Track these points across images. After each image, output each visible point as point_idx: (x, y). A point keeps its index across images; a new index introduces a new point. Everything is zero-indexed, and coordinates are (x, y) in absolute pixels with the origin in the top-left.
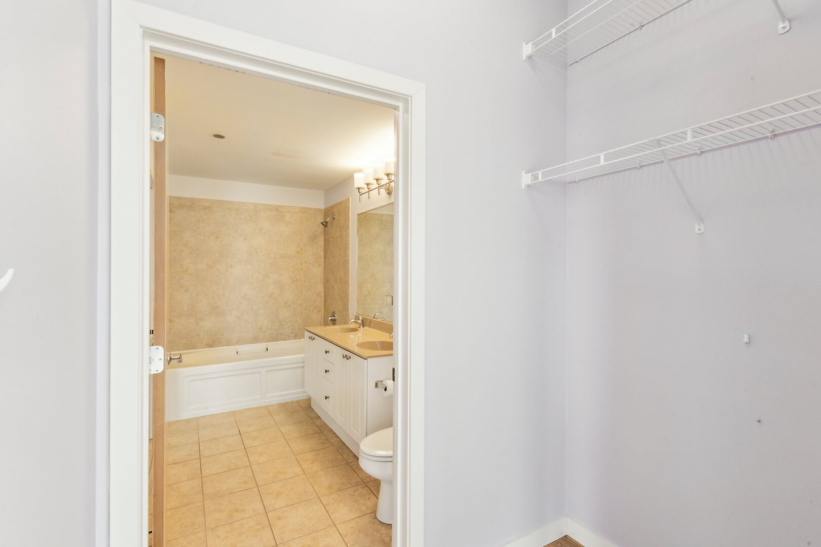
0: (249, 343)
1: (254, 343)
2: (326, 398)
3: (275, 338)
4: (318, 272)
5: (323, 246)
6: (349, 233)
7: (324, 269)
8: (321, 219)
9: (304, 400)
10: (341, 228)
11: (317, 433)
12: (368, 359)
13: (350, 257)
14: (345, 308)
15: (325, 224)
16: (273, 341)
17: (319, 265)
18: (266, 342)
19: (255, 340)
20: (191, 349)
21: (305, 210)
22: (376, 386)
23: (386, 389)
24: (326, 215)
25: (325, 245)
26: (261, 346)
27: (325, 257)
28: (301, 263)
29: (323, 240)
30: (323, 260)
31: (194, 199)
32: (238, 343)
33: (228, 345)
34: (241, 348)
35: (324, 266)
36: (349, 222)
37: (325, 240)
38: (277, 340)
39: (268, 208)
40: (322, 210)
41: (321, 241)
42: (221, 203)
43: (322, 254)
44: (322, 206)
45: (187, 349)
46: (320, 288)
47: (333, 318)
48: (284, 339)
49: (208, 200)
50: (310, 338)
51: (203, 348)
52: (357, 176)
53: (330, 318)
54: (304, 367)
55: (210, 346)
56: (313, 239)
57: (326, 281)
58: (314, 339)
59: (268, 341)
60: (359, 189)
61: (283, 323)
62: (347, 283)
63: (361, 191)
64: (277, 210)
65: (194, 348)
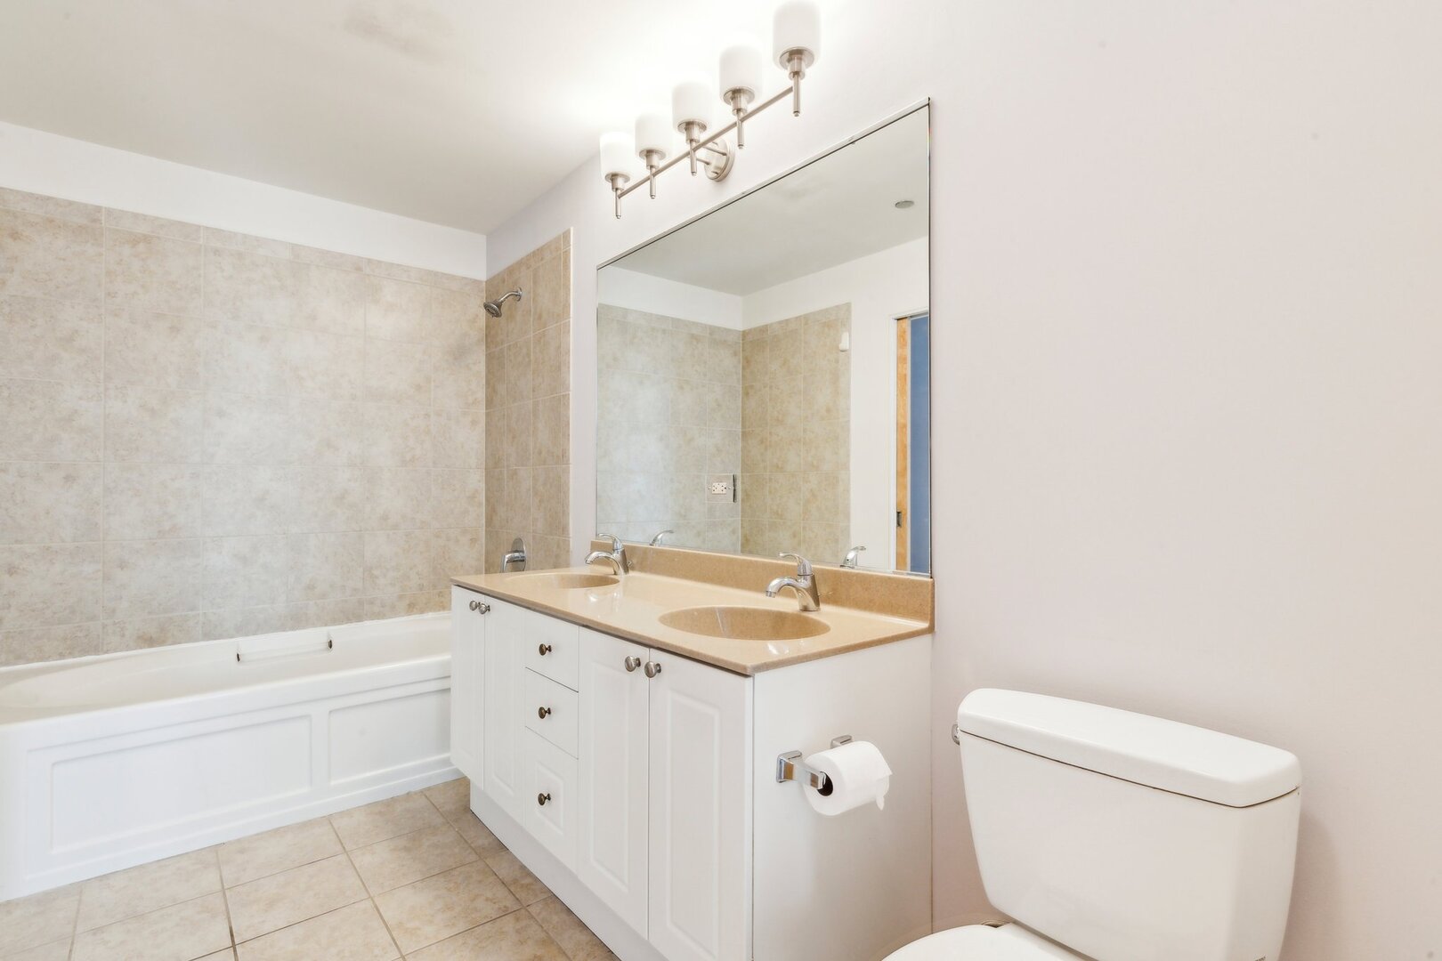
0: (283, 628)
1: (293, 629)
2: (542, 800)
3: (354, 613)
4: (470, 440)
5: (484, 374)
6: (567, 325)
7: (488, 432)
9: (446, 784)
10: (540, 317)
11: (506, 912)
12: (758, 676)
13: (571, 388)
14: (558, 524)
15: (493, 310)
16: (349, 620)
17: (474, 423)
18: (326, 625)
19: (296, 620)
20: (85, 652)
21: (434, 279)
22: (786, 773)
23: (827, 789)
24: (495, 290)
25: (489, 372)
26: (313, 637)
27: (489, 403)
28: (427, 416)
29: (483, 359)
30: (483, 410)
31: (98, 209)
32: (242, 630)
33: (207, 636)
34: (251, 645)
35: (488, 424)
36: (568, 294)
37: (490, 358)
38: (359, 618)
39: (332, 261)
40: (480, 282)
41: (478, 362)
42: (189, 232)
43: (481, 394)
44: (482, 276)
45: (71, 655)
46: (476, 481)
47: (517, 554)
48: (379, 616)
49: (145, 217)
50: (475, 606)
51: (128, 648)
52: (610, 141)
53: (507, 556)
54: (448, 690)
55: (149, 641)
56: (458, 354)
57: (492, 463)
58: (488, 609)
59: (335, 621)
60: (613, 177)
61: (376, 572)
62: (563, 458)
63: (620, 183)
64: (359, 269)
65: (96, 650)
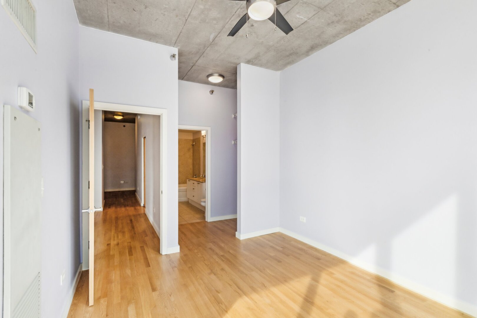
2: (193, 197)
4: (190, 161)
8: (191, 143)
10: (198, 147)
14: (200, 173)
15: (193, 145)
17: (191, 159)
21: (186, 140)
24: (193, 142)
27: (193, 156)
28: (185, 158)
35: (193, 159)
36: (200, 145)
40: (192, 140)
41: (192, 151)
43: (192, 155)
44: (192, 138)
46: (191, 167)
50: (189, 181)
52: (202, 132)
53: (195, 176)
56: (189, 150)
57: (193, 164)
60: (203, 136)
62: (200, 165)
